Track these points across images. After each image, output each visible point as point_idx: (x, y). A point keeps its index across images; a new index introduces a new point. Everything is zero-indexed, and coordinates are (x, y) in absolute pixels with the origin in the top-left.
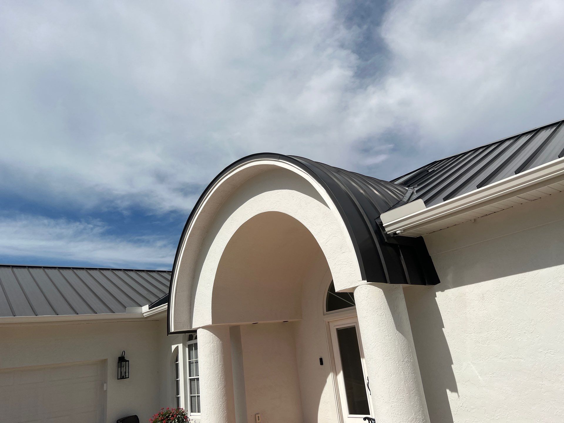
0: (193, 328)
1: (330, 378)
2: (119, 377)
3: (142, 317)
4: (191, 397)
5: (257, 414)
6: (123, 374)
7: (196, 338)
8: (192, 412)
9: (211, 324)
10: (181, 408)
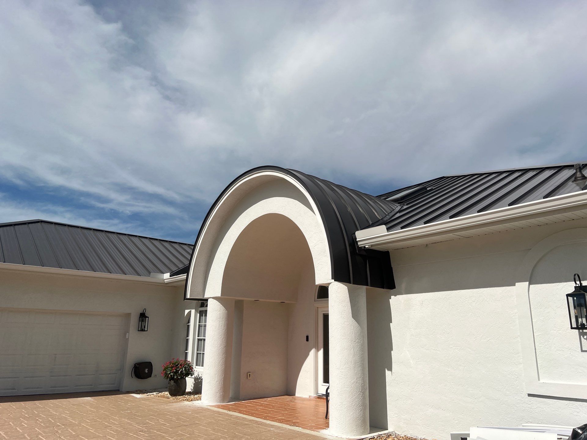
0: (205, 297)
1: (312, 352)
2: (140, 329)
3: (163, 282)
4: (198, 353)
5: (249, 372)
6: (143, 327)
7: (207, 306)
8: (197, 365)
9: (220, 296)
10: (188, 360)
